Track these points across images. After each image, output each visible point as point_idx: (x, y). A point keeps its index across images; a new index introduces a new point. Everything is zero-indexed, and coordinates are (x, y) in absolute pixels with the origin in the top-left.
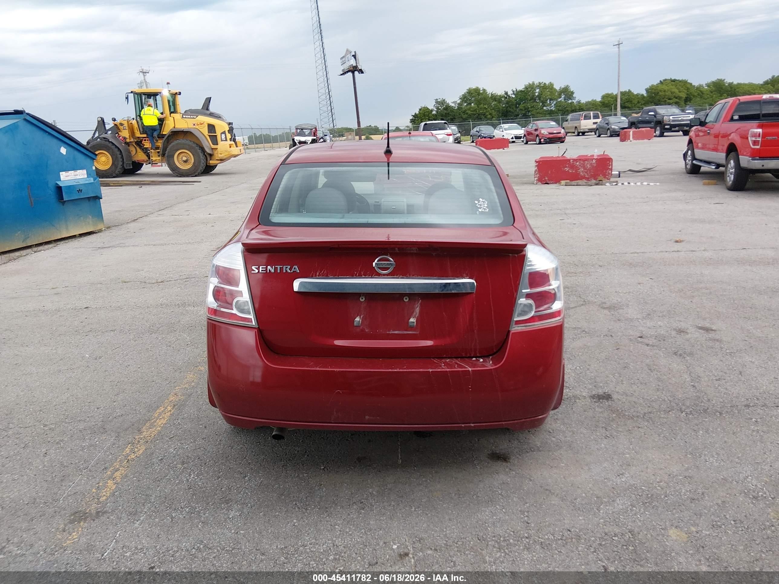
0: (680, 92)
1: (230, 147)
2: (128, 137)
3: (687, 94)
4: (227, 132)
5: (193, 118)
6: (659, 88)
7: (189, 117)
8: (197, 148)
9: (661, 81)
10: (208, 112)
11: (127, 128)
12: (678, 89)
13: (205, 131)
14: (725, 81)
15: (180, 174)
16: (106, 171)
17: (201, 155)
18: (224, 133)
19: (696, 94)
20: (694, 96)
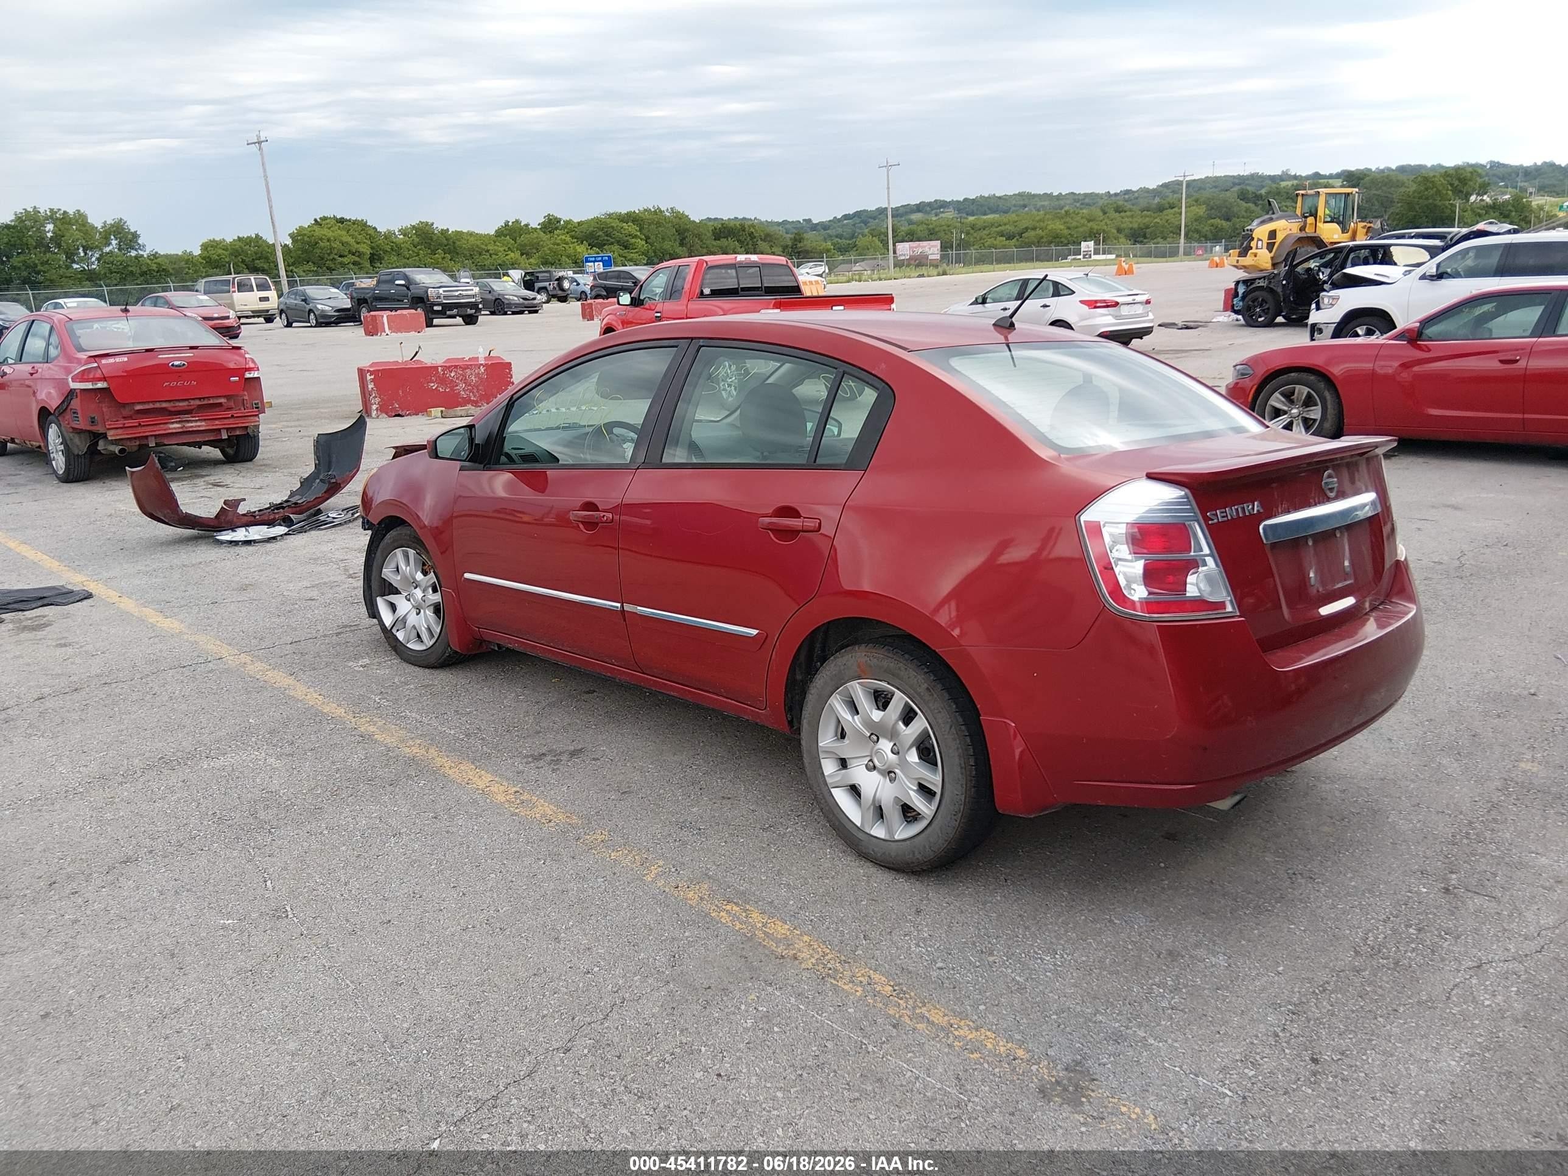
0: (358, 243)
3: (372, 248)
6: (316, 234)
9: (316, 220)
12: (352, 236)
14: (435, 226)
19: (388, 248)
20: (385, 252)
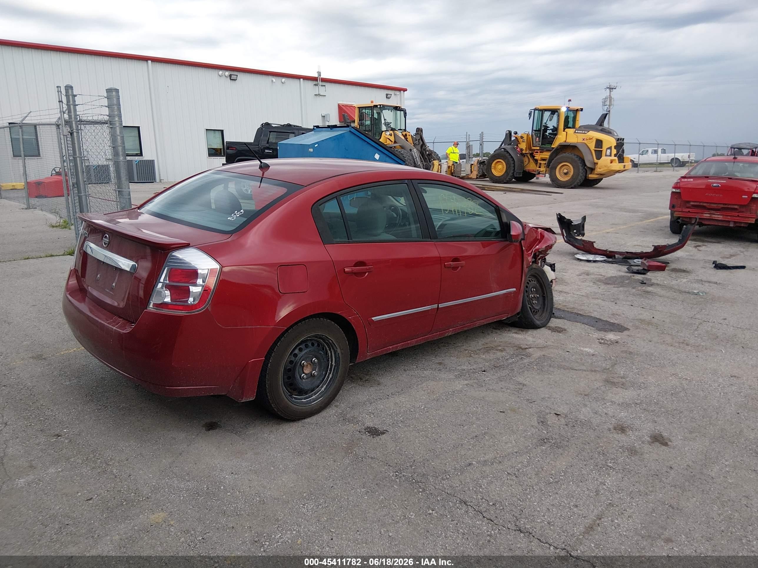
1: (611, 162)
2: (524, 149)
4: (613, 148)
5: (584, 133)
7: (581, 132)
8: (579, 162)
10: (600, 128)
11: (525, 141)
13: (592, 146)
15: (557, 185)
16: (499, 177)
17: (581, 168)
18: (610, 148)
